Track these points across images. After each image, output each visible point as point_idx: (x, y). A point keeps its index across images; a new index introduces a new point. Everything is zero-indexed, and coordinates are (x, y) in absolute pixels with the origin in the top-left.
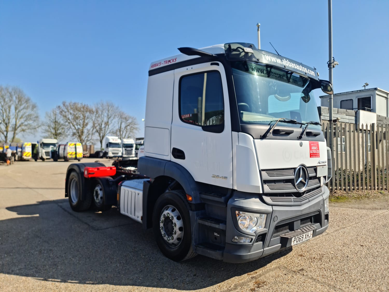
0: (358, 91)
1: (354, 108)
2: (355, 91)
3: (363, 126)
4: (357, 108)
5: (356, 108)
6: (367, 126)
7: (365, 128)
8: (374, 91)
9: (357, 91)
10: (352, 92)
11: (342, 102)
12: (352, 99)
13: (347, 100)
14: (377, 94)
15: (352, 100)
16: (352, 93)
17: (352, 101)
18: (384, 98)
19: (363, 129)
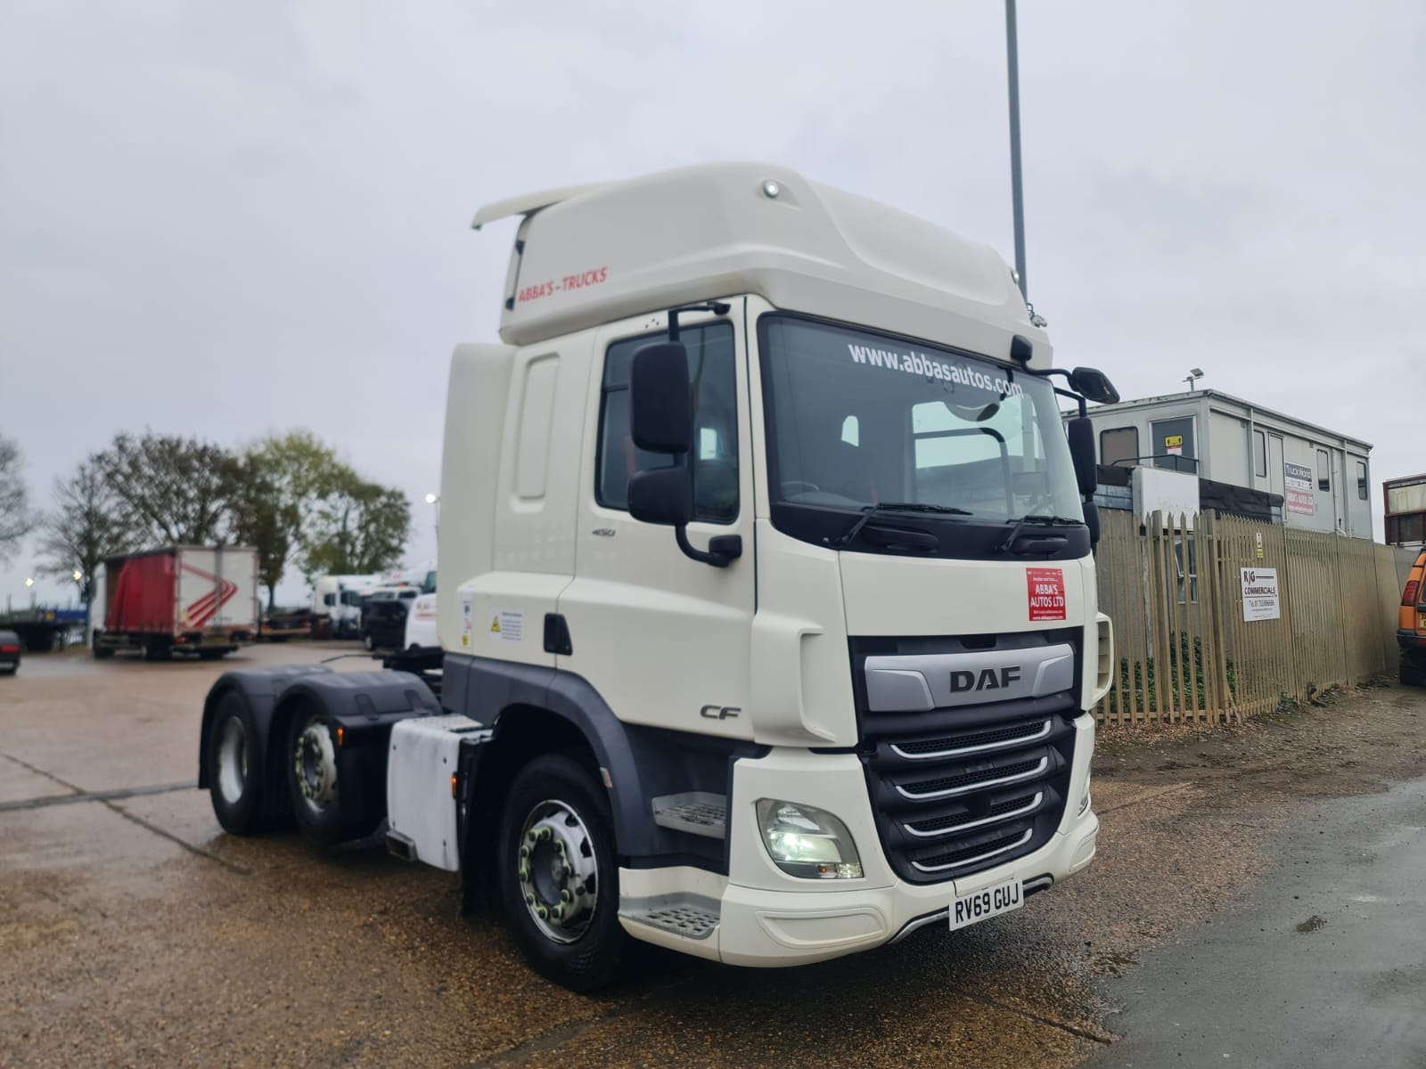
0: (1153, 401)
1: (1141, 456)
2: (1143, 400)
3: (1170, 519)
4: (1152, 455)
5: (1150, 457)
6: (1183, 518)
7: (1177, 525)
8: (1202, 400)
9: (1150, 399)
10: (1135, 402)
11: (1105, 435)
12: (1134, 425)
13: (1119, 430)
14: (1212, 410)
15: (1133, 429)
16: (1134, 404)
17: (1134, 433)
18: (1238, 423)
19: (1172, 527)
